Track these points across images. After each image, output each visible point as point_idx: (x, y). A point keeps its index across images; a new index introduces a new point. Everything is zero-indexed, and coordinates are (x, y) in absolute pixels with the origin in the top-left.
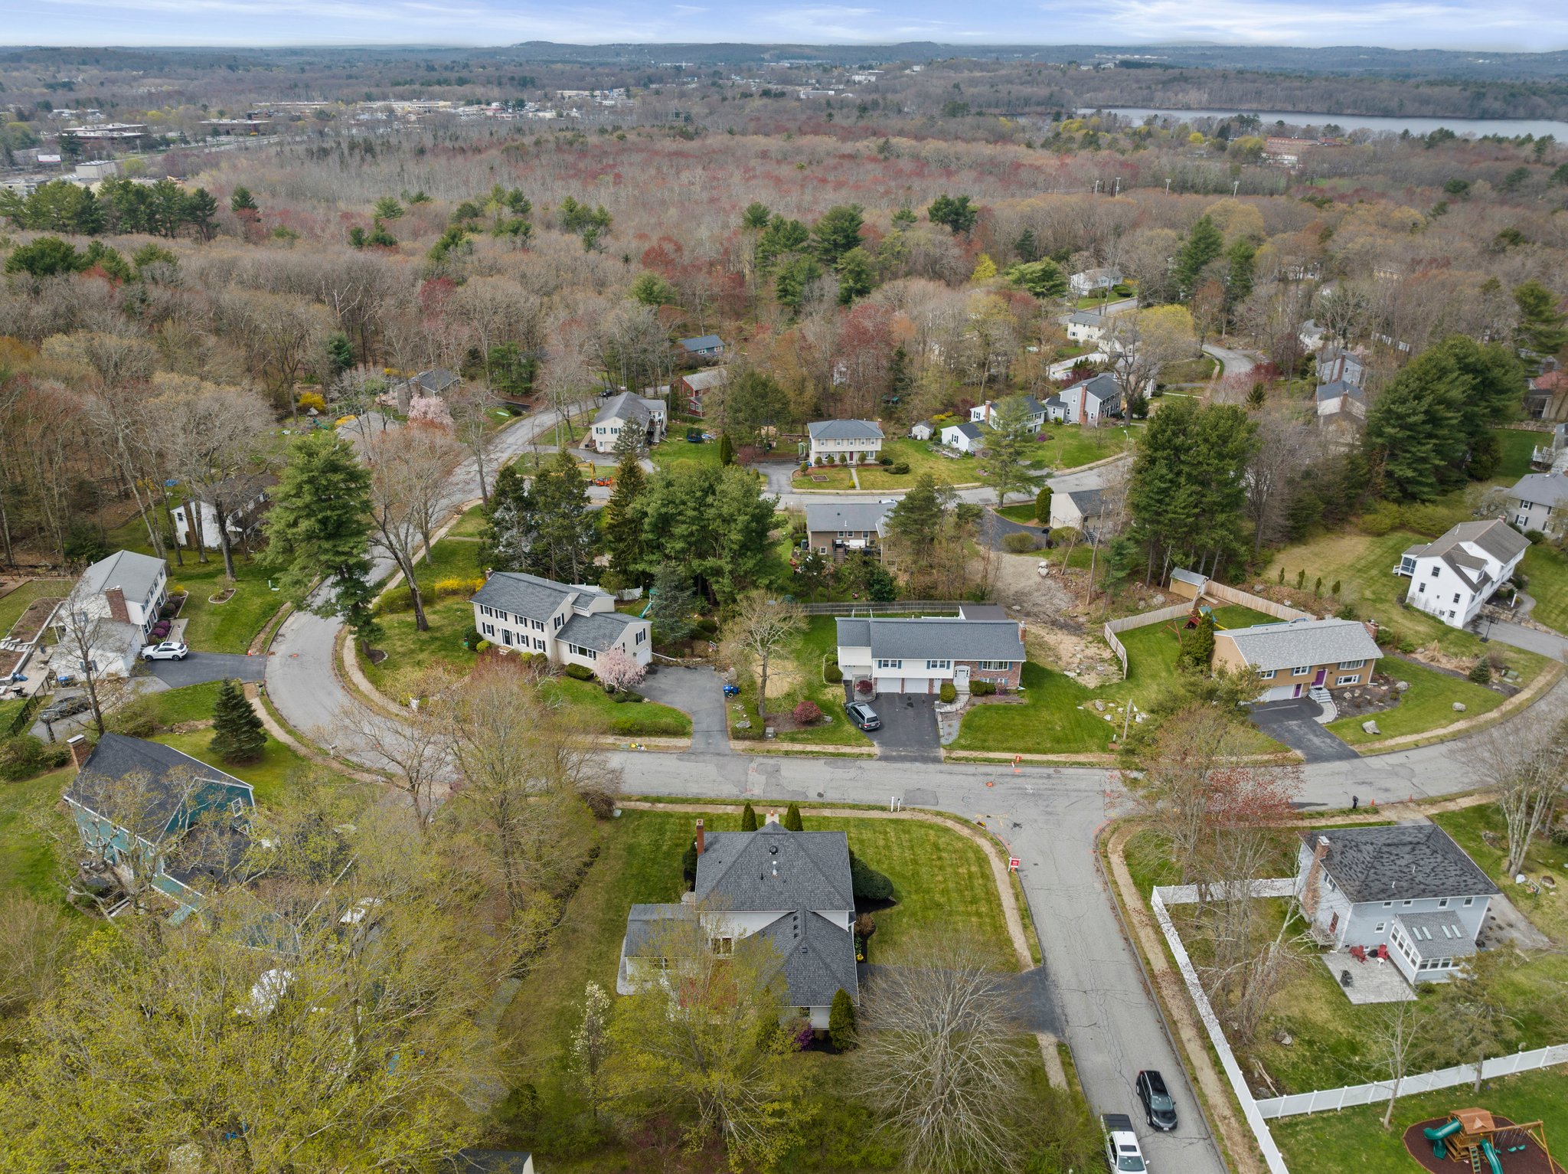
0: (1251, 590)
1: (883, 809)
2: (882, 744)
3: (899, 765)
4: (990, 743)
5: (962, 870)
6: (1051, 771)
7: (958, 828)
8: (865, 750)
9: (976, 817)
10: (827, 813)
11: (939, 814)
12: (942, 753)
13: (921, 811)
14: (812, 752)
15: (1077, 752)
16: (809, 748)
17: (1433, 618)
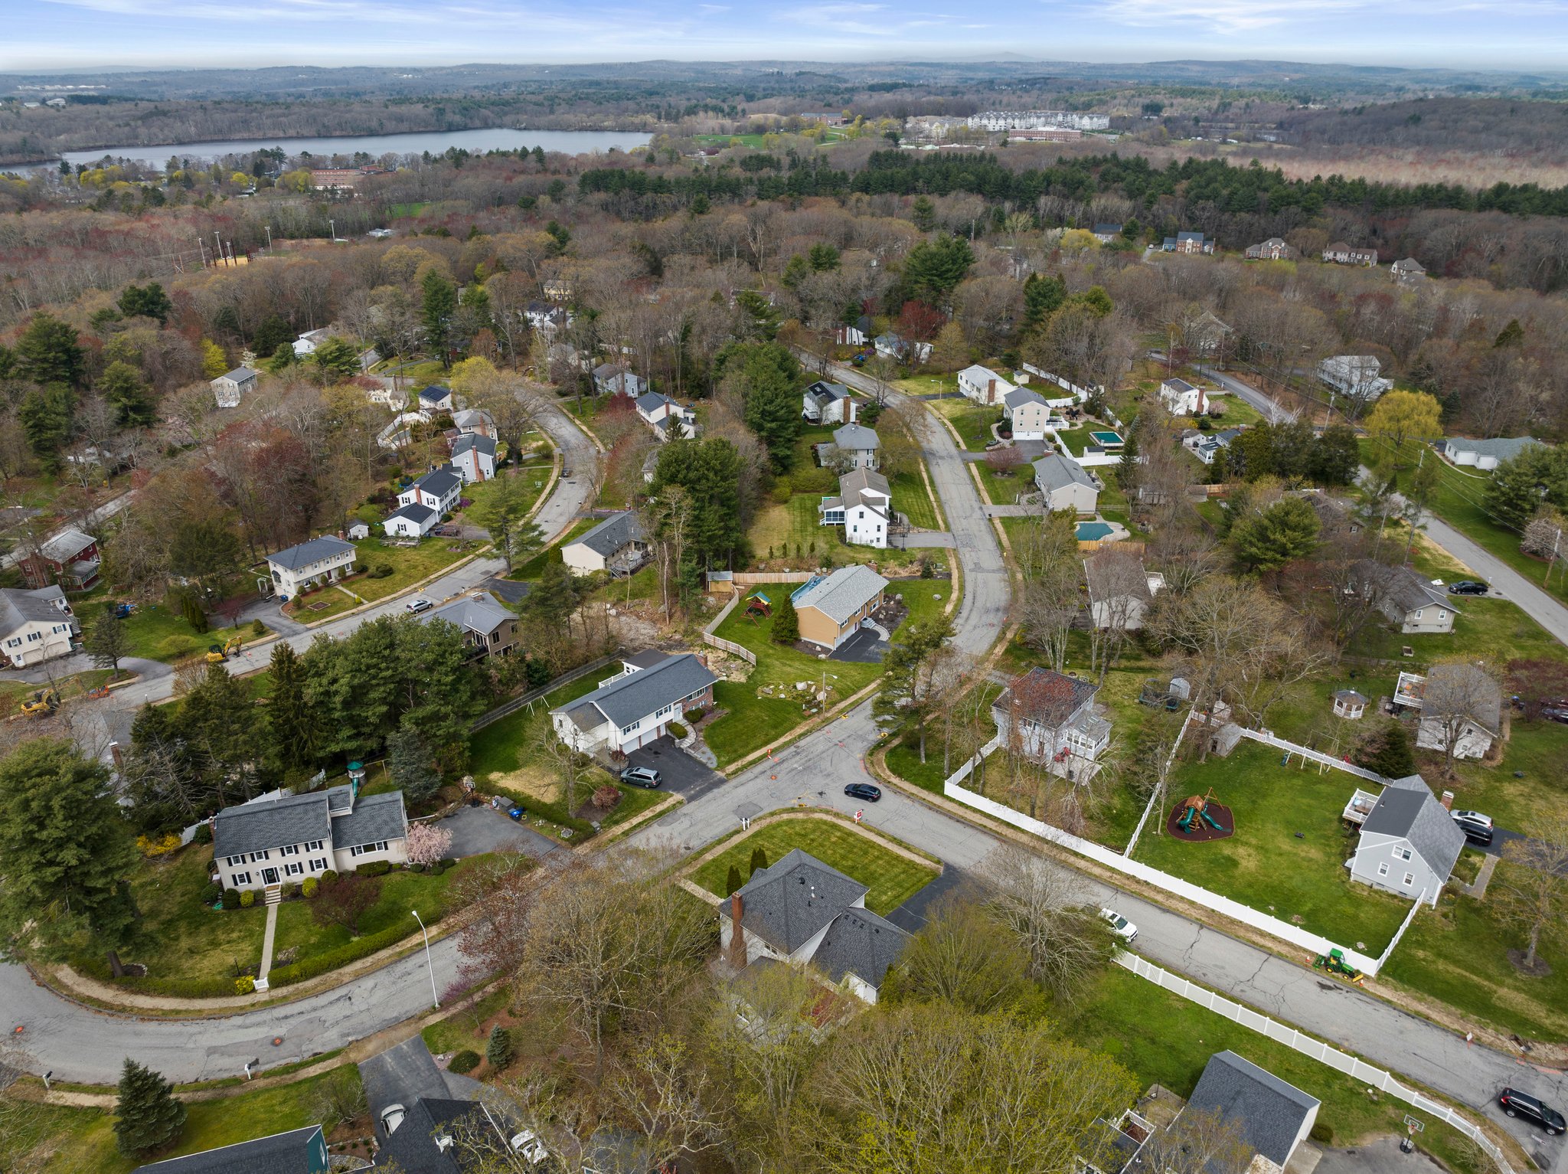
0: (757, 570)
1: (737, 832)
2: (678, 790)
3: (705, 799)
4: (741, 751)
5: (834, 839)
6: (792, 749)
7: (792, 816)
8: (670, 801)
9: (795, 803)
10: (709, 857)
11: (772, 814)
12: (720, 774)
13: (760, 818)
14: (640, 824)
15: (792, 728)
16: (635, 821)
17: (868, 547)
